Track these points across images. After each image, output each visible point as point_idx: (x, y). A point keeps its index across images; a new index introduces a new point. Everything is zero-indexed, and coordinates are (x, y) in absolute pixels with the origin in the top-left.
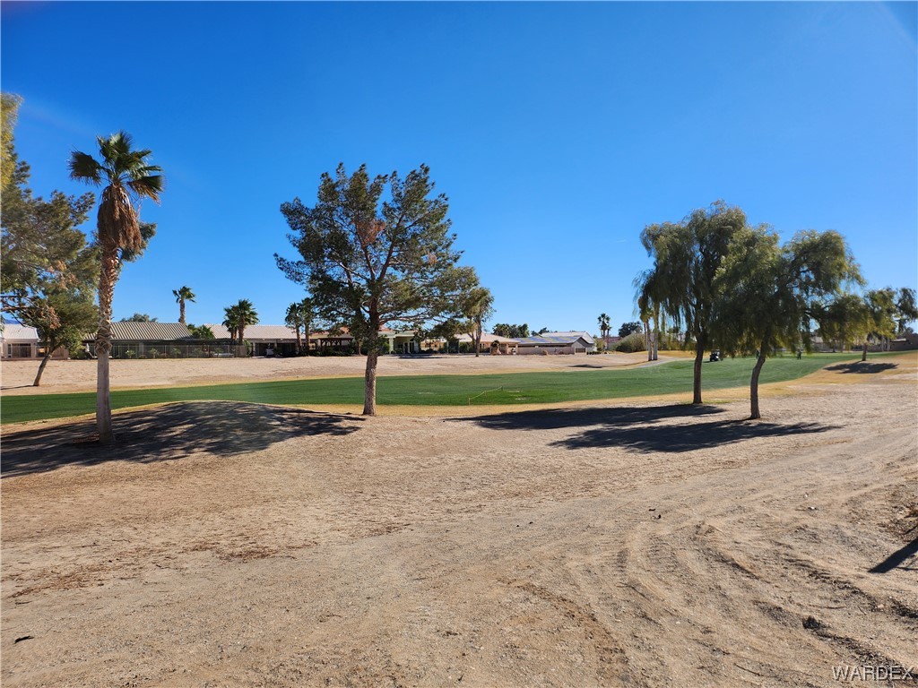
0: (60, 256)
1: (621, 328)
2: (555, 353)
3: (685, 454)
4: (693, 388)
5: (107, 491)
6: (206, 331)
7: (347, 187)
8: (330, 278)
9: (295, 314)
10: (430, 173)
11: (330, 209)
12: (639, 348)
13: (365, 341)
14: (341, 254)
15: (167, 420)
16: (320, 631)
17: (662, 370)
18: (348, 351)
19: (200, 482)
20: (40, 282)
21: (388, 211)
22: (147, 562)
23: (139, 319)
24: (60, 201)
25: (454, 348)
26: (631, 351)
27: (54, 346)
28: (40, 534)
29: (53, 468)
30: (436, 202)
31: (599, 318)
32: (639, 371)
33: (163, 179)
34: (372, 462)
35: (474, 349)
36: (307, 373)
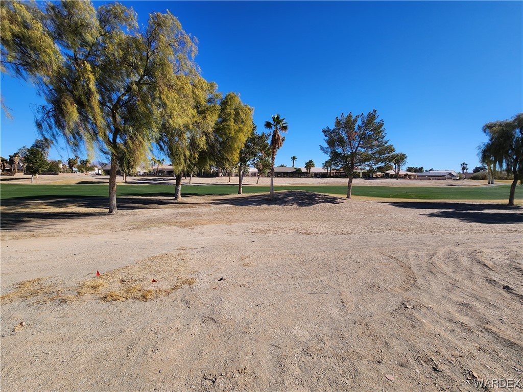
0: (263, 150)
1: (474, 169)
2: (435, 179)
3: (492, 225)
4: (509, 197)
5: (272, 212)
6: (299, 169)
7: (344, 121)
8: (337, 152)
9: (327, 164)
10: (376, 112)
11: (339, 129)
12: (484, 178)
13: (349, 173)
14: (342, 144)
15: (287, 195)
16: (320, 254)
17: (496, 188)
18: (344, 177)
19: (294, 213)
20: (258, 157)
21: (359, 127)
22: (280, 231)
23: (282, 166)
24: (263, 135)
25: (387, 176)
26: (479, 179)
27: (261, 174)
28: (257, 221)
29: (260, 205)
30: (379, 123)
31: (461, 165)
32: (482, 188)
33: (288, 127)
34: (347, 213)
35: (396, 176)
36: (330, 184)
